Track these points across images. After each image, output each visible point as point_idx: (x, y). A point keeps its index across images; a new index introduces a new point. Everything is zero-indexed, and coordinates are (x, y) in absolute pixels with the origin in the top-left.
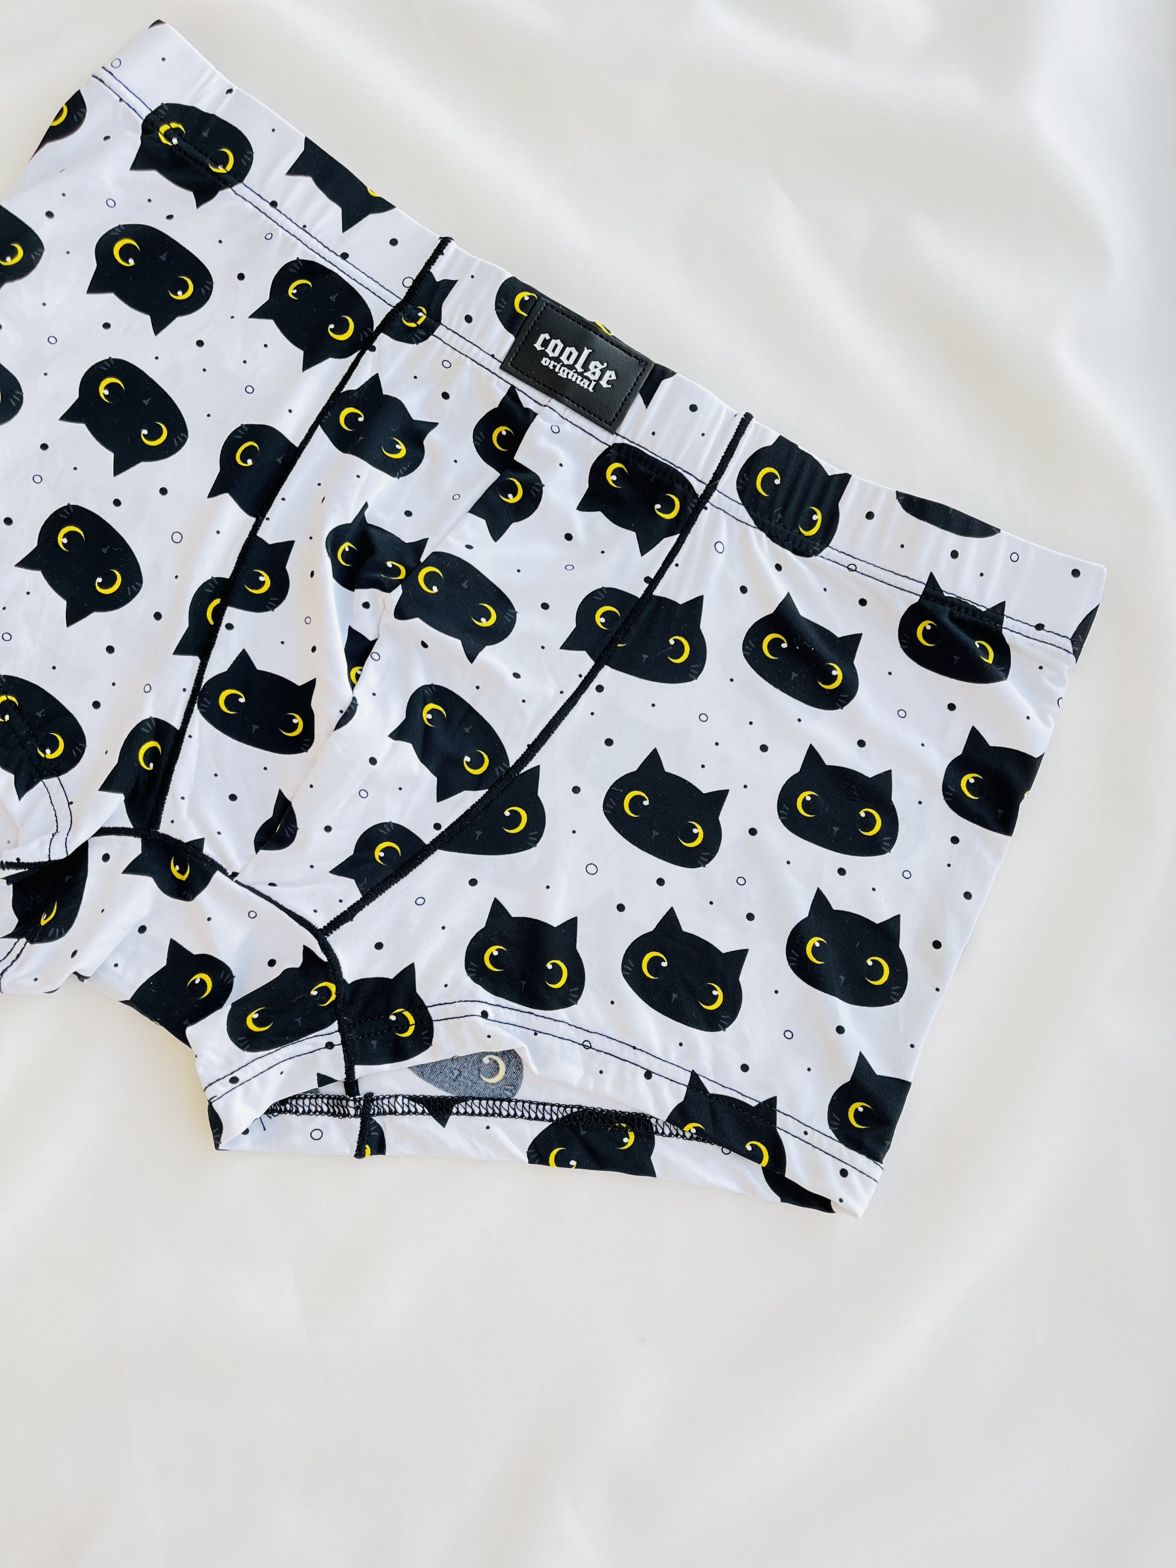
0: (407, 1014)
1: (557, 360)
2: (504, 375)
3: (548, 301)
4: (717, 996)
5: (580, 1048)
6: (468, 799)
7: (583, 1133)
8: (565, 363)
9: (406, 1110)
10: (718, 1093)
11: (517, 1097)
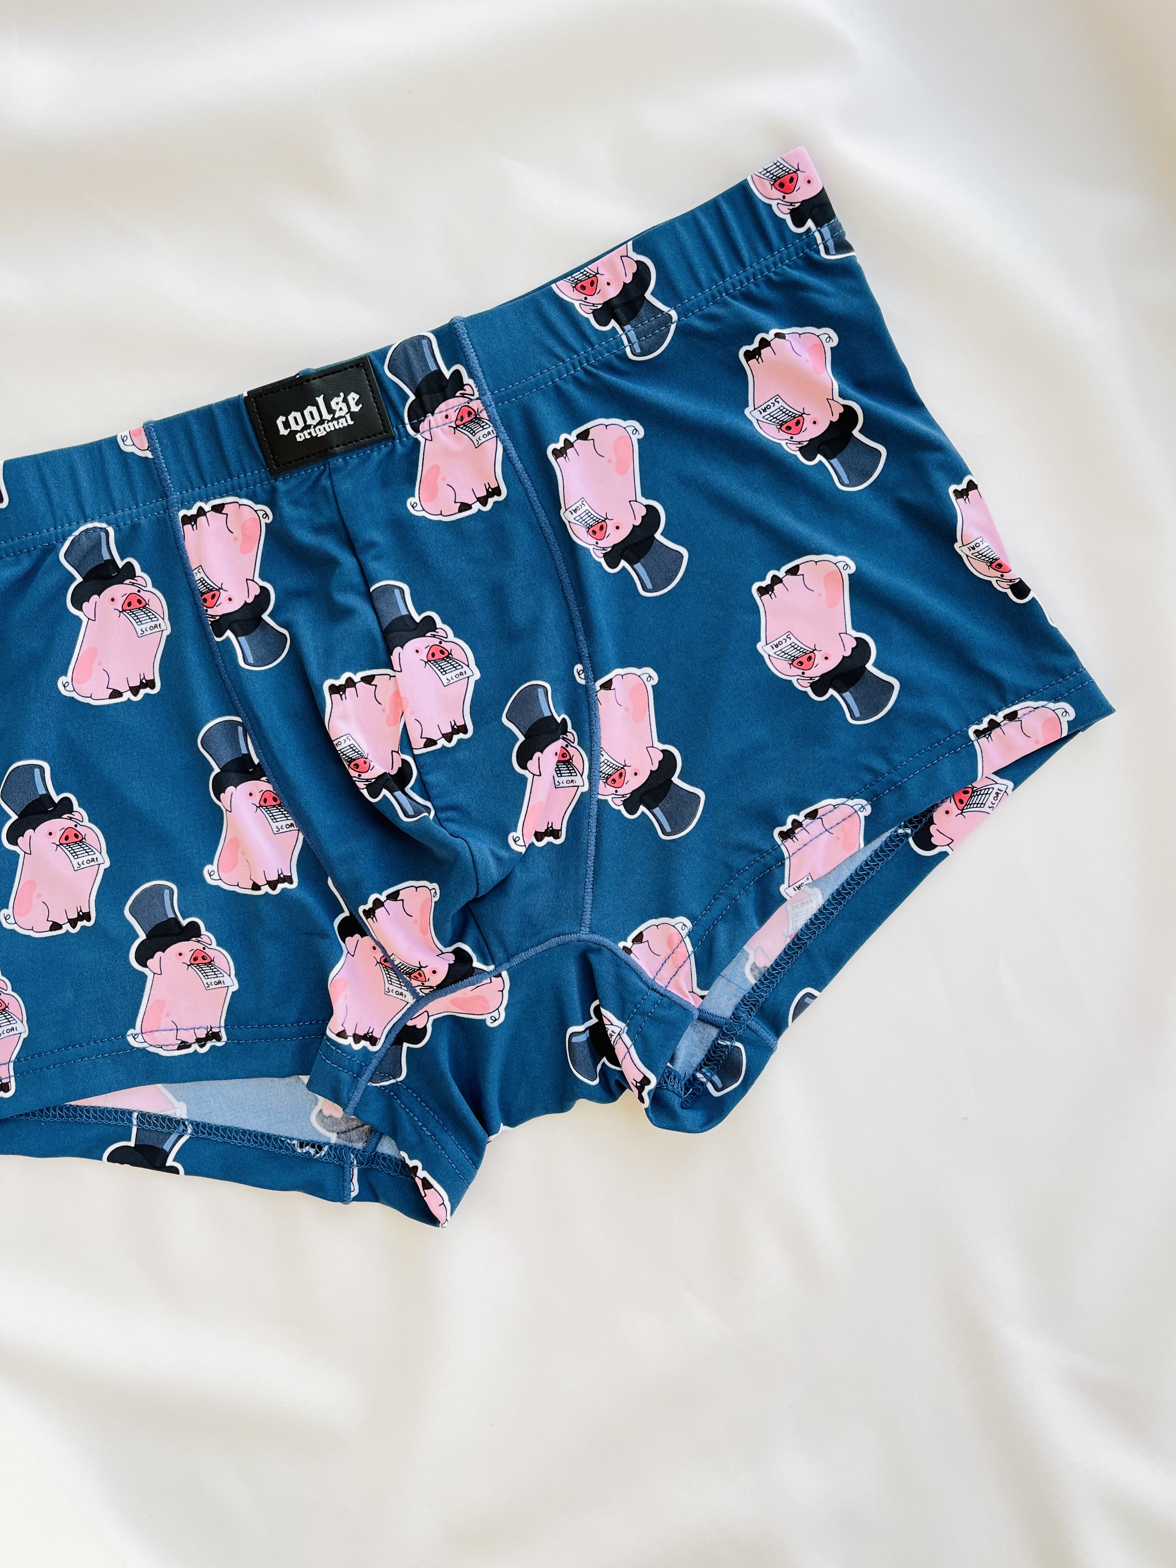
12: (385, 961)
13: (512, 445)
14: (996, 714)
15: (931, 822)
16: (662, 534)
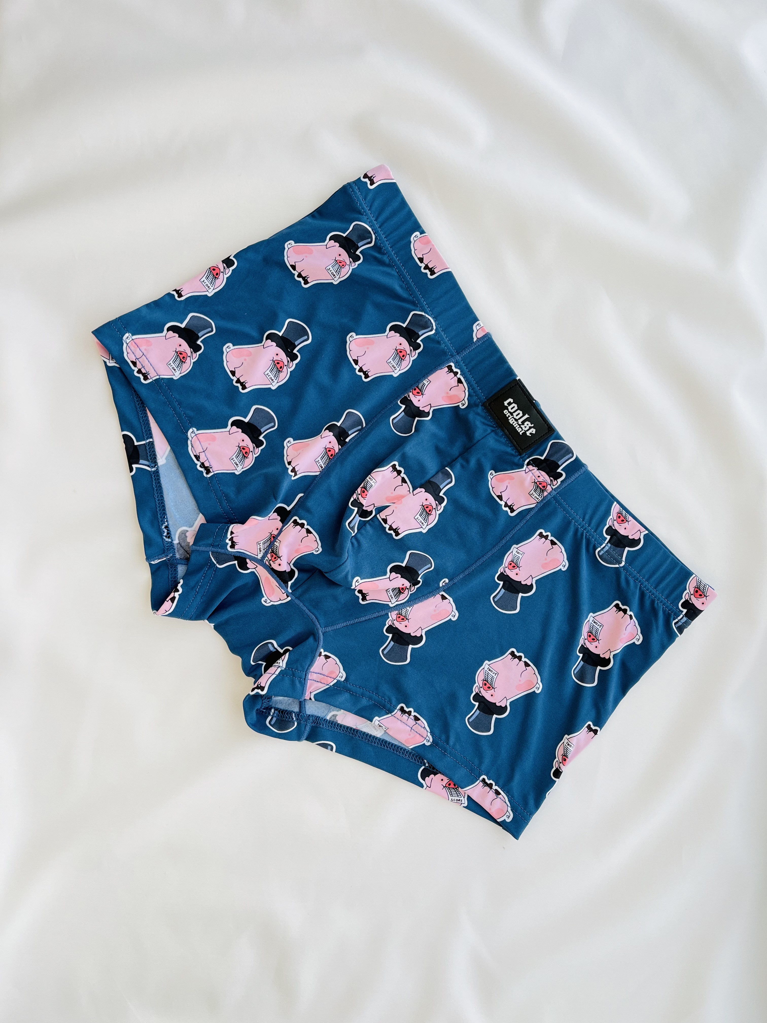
12: (274, 537)
13: (536, 511)
14: (496, 785)
15: (435, 774)
16: (522, 596)
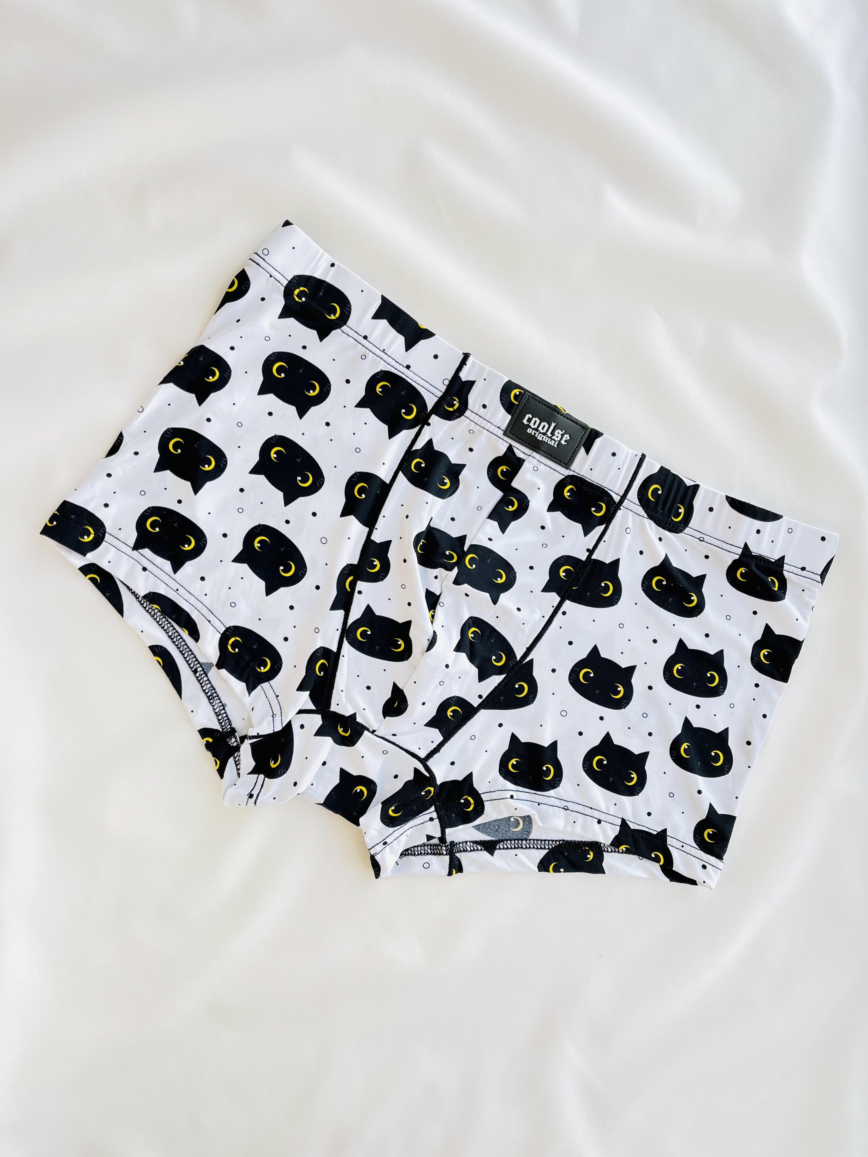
0: (469, 798)
1: (536, 429)
2: (505, 438)
3: (530, 394)
4: (634, 778)
5: (563, 811)
6: (495, 680)
7: (566, 854)
8: (541, 432)
9: (472, 849)
10: (636, 829)
11: (530, 837)
